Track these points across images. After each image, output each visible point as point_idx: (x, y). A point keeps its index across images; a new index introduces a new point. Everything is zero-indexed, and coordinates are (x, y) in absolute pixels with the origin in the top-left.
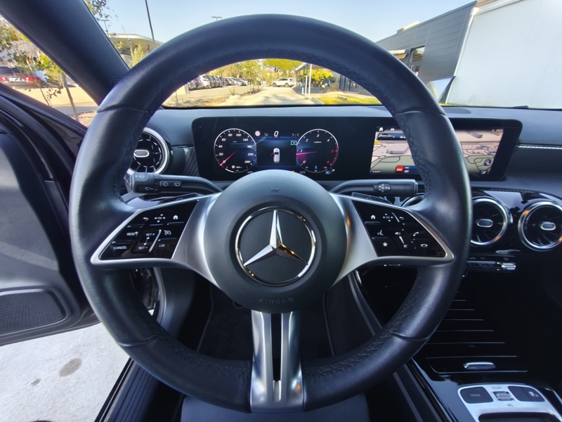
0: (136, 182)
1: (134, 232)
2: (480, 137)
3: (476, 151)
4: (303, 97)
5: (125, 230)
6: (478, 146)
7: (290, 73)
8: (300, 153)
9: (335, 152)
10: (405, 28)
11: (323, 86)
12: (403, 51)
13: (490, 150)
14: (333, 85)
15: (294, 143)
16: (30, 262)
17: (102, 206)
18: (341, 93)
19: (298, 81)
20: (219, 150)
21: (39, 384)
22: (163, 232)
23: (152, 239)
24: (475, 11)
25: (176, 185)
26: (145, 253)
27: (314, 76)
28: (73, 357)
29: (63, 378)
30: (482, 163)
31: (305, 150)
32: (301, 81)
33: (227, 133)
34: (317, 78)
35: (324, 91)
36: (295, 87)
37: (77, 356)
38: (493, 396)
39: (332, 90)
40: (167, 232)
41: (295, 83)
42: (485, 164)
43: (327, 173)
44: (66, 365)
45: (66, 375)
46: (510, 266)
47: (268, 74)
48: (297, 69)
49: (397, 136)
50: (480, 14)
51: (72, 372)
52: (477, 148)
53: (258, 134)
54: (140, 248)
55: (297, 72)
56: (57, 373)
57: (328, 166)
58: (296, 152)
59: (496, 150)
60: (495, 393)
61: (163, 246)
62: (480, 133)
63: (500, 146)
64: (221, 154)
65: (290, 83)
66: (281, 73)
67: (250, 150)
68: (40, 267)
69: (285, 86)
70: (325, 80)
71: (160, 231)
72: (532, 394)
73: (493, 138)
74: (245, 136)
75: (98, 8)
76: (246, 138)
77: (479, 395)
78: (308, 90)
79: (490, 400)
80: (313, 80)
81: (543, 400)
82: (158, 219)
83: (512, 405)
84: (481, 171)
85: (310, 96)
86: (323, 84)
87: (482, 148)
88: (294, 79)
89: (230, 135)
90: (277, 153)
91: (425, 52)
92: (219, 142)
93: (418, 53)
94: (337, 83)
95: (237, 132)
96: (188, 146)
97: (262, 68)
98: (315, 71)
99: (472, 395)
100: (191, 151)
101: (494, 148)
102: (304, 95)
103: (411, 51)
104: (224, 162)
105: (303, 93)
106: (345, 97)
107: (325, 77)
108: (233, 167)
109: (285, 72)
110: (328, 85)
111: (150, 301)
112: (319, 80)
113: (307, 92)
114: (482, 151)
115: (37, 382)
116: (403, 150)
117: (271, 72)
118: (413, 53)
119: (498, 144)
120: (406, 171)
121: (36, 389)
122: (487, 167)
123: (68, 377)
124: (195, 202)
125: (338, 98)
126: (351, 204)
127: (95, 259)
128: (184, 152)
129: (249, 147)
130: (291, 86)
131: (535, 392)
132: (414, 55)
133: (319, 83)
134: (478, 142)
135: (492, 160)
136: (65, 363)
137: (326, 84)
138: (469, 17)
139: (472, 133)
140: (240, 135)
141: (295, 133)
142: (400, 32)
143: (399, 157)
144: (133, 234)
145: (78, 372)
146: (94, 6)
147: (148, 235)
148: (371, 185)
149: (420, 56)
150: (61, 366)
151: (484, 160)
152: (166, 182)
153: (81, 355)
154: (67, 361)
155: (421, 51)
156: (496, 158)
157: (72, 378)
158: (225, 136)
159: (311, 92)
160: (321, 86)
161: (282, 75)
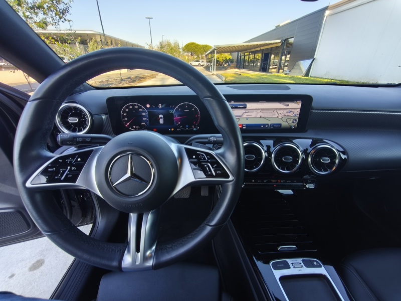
0: (61, 139)
1: (53, 168)
2: (288, 105)
3: (287, 114)
4: (211, 73)
5: (47, 167)
6: (288, 111)
7: (202, 57)
8: (176, 118)
9: (198, 117)
10: (281, 25)
11: (225, 65)
12: (279, 41)
13: (295, 114)
14: (232, 65)
15: (171, 111)
16: (5, 191)
17: (34, 153)
18: (237, 70)
19: (207, 62)
20: (125, 117)
21: (14, 277)
22: (71, 168)
23: (64, 172)
24: (327, 13)
25: (87, 140)
26: (59, 181)
27: (218, 58)
28: (39, 258)
29: (31, 273)
30: (291, 121)
31: (179, 116)
32: (210, 62)
33: (129, 106)
34: (221, 60)
35: (226, 69)
36: (205, 66)
37: (42, 257)
38: (291, 266)
39: (231, 68)
40: (73, 168)
41: (205, 63)
42: (293, 122)
43: (195, 129)
44: (33, 264)
45: (33, 270)
46: (312, 186)
47: (187, 57)
48: (207, 53)
49: (236, 106)
50: (330, 15)
51: (38, 268)
52: (287, 112)
53: (148, 106)
54: (56, 177)
55: (206, 56)
56: (27, 269)
57: (195, 125)
58: (173, 117)
59: (298, 113)
60: (292, 264)
61: (71, 176)
62: (287, 103)
63: (300, 111)
64: (126, 119)
65: (202, 64)
66: (195, 57)
67: (144, 116)
68: (11, 195)
69: (198, 66)
70: (227, 61)
71: (69, 167)
72: (315, 263)
73: (296, 106)
74: (141, 108)
75: (63, 14)
76: (141, 109)
77: (282, 265)
78: (214, 68)
79: (289, 267)
80: (218, 61)
81: (321, 267)
82: (68, 161)
83: (301, 270)
84: (291, 126)
85: (215, 72)
86: (225, 64)
87: (290, 112)
88: (205, 61)
89: (130, 107)
90: (161, 118)
91: (294, 41)
92: (124, 111)
93: (290, 42)
94: (235, 64)
95: (135, 105)
96: (106, 114)
97: (182, 53)
98: (219, 55)
99: (278, 265)
100: (107, 118)
101: (297, 112)
102: (211, 72)
103: (285, 41)
104: (128, 124)
105: (211, 70)
106: (240, 73)
107: (226, 59)
108: (134, 127)
109: (198, 56)
110: (229, 65)
111: (92, 217)
112: (222, 61)
113: (214, 70)
114: (290, 114)
115: (12, 276)
116: (241, 114)
117: (188, 56)
118: (286, 42)
119: (299, 110)
120: (244, 128)
121: (12, 281)
122: (294, 124)
123: (35, 271)
124: (93, 150)
125: (235, 73)
126: (184, 150)
127: (28, 184)
128: (102, 118)
129: (144, 114)
130: (203, 66)
131: (317, 262)
132: (287, 44)
133: (222, 63)
134: (287, 109)
135: (297, 120)
136: (33, 262)
137: (227, 64)
138: (323, 17)
139: (282, 103)
140: (137, 107)
141: (172, 105)
142: (278, 27)
143: (239, 119)
144: (52, 170)
145: (42, 268)
146: (60, 12)
147: (61, 170)
148: (206, 138)
149: (291, 44)
150: (30, 265)
151: (292, 120)
152: (81, 139)
153: (44, 256)
154: (35, 260)
155: (291, 40)
156: (299, 118)
157: (37, 272)
158: (128, 107)
159: (216, 70)
160: (224, 65)
161: (197, 58)
